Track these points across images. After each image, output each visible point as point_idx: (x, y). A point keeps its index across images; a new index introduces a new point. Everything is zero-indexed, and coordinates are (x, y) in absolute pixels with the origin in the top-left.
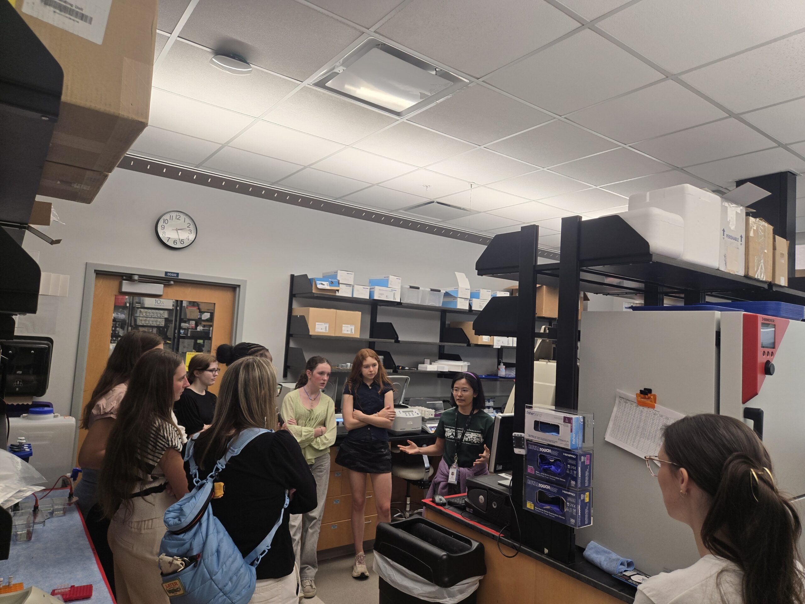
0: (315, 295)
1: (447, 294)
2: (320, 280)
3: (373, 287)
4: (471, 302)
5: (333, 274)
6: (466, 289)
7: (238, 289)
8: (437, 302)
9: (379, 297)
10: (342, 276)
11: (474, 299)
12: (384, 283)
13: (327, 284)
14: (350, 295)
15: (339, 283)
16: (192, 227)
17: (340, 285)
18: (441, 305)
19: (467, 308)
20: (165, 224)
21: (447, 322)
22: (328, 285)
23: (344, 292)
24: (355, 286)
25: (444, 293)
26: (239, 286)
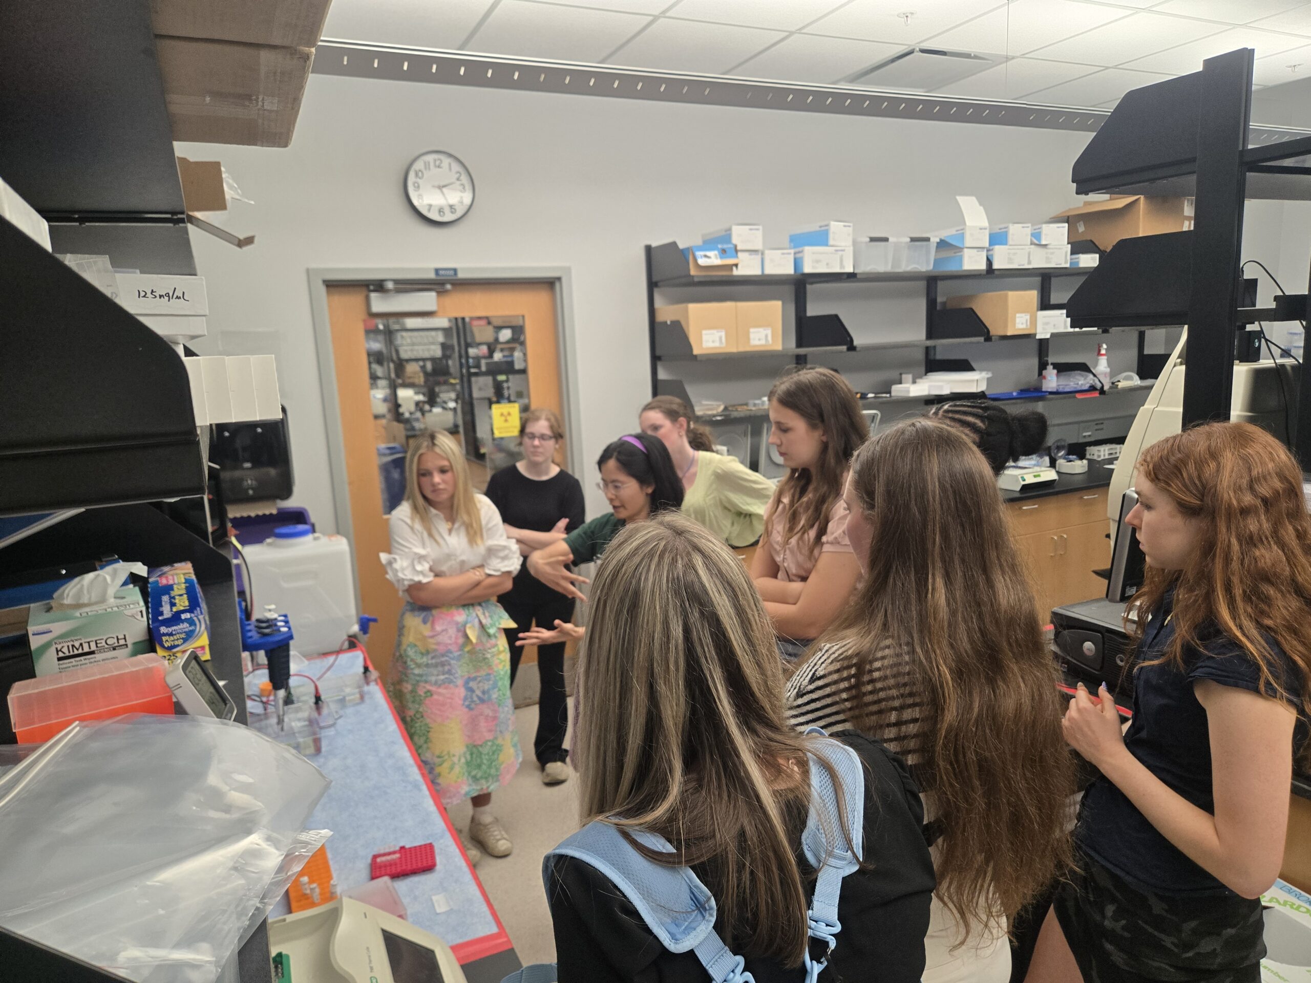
0: (696, 280)
1: (943, 244)
2: (700, 249)
3: (800, 249)
4: (990, 253)
5: (724, 233)
6: (981, 229)
7: (557, 285)
8: (924, 263)
9: (814, 267)
10: (741, 236)
11: (997, 248)
12: (821, 238)
13: (716, 255)
14: (756, 271)
15: (736, 251)
16: (465, 179)
17: (740, 254)
18: (931, 267)
19: (983, 266)
20: (418, 180)
21: (940, 299)
22: (717, 258)
23: (747, 267)
24: (767, 252)
25: (938, 243)
26: (559, 279)
